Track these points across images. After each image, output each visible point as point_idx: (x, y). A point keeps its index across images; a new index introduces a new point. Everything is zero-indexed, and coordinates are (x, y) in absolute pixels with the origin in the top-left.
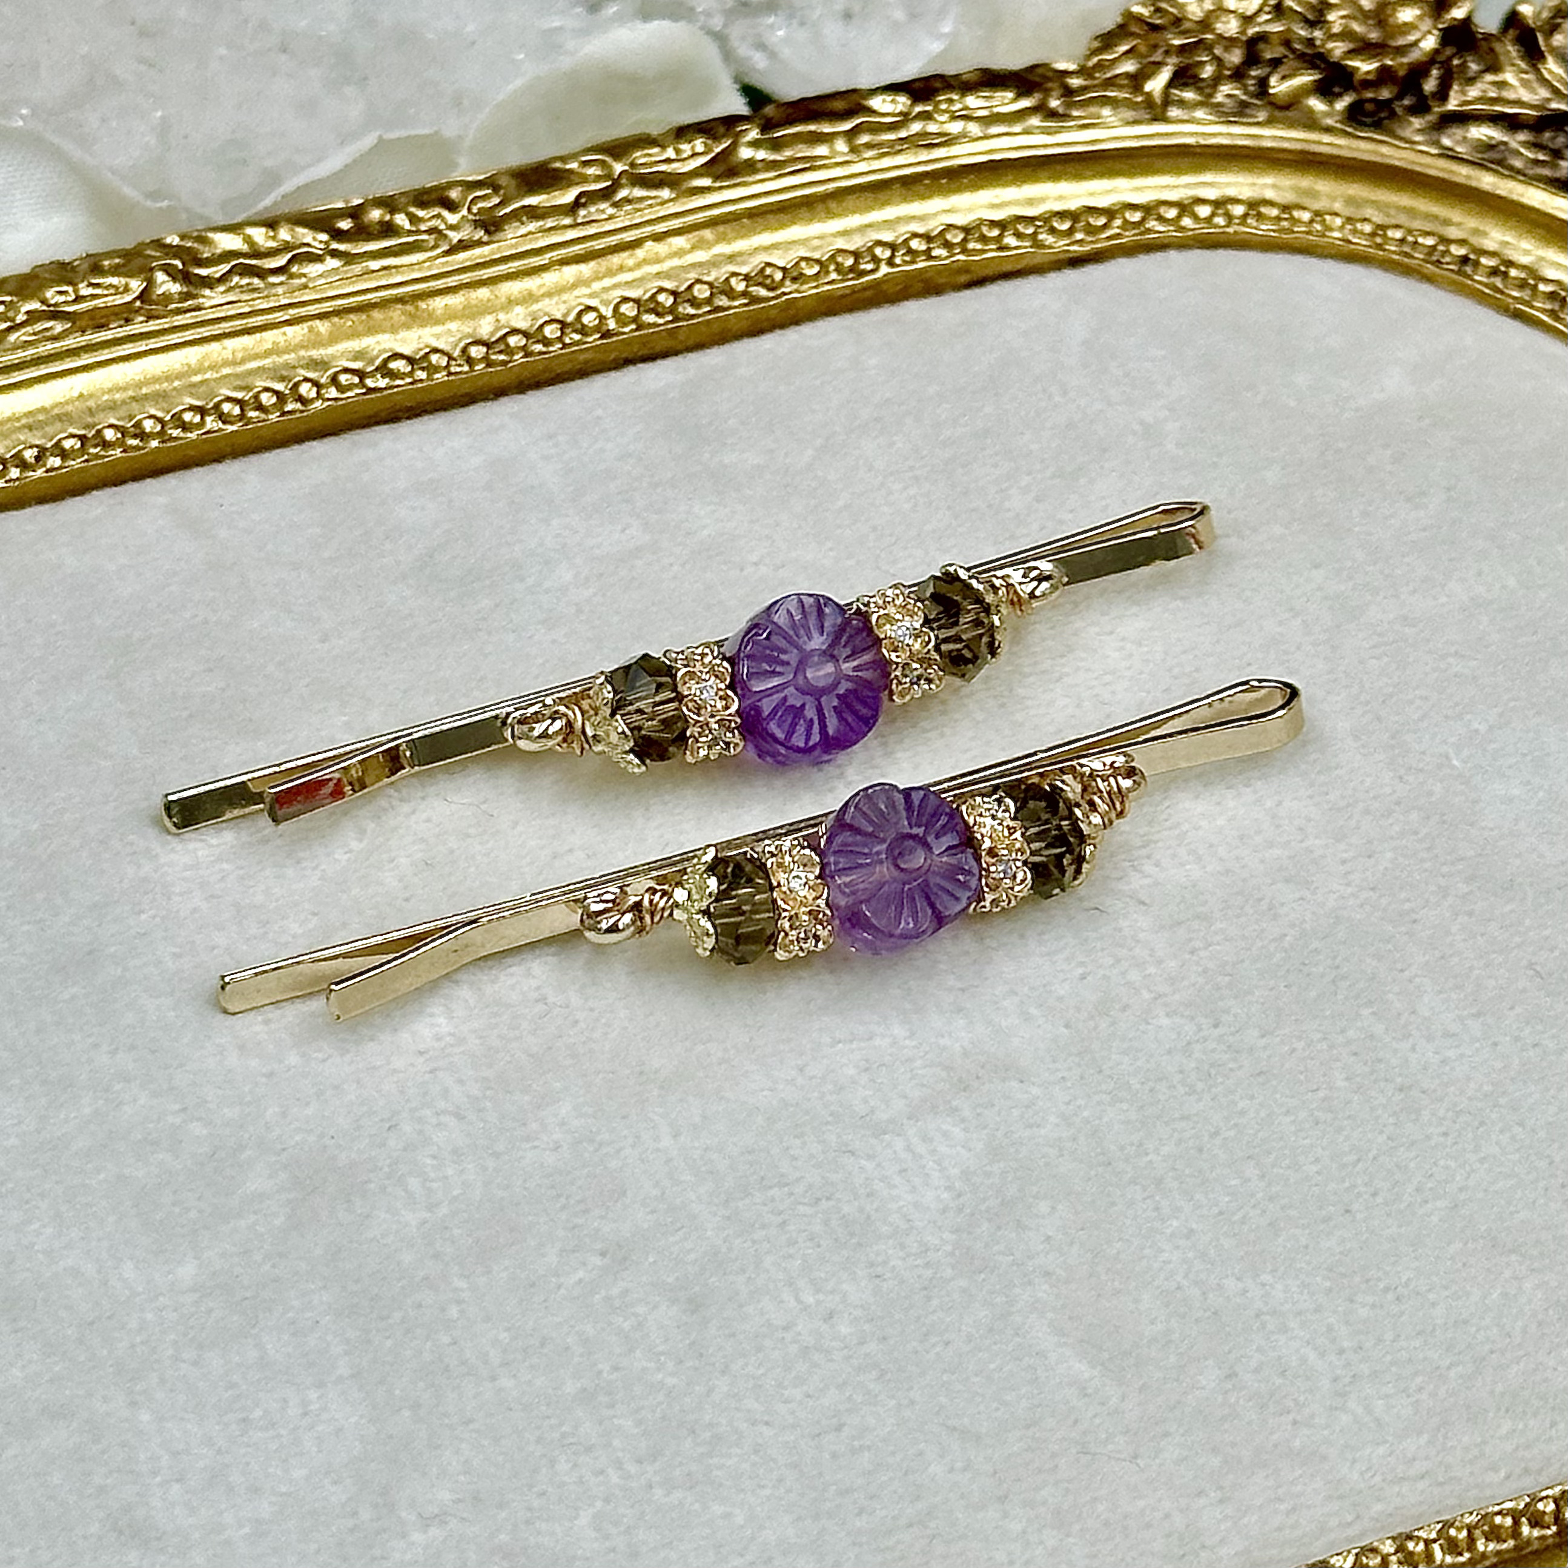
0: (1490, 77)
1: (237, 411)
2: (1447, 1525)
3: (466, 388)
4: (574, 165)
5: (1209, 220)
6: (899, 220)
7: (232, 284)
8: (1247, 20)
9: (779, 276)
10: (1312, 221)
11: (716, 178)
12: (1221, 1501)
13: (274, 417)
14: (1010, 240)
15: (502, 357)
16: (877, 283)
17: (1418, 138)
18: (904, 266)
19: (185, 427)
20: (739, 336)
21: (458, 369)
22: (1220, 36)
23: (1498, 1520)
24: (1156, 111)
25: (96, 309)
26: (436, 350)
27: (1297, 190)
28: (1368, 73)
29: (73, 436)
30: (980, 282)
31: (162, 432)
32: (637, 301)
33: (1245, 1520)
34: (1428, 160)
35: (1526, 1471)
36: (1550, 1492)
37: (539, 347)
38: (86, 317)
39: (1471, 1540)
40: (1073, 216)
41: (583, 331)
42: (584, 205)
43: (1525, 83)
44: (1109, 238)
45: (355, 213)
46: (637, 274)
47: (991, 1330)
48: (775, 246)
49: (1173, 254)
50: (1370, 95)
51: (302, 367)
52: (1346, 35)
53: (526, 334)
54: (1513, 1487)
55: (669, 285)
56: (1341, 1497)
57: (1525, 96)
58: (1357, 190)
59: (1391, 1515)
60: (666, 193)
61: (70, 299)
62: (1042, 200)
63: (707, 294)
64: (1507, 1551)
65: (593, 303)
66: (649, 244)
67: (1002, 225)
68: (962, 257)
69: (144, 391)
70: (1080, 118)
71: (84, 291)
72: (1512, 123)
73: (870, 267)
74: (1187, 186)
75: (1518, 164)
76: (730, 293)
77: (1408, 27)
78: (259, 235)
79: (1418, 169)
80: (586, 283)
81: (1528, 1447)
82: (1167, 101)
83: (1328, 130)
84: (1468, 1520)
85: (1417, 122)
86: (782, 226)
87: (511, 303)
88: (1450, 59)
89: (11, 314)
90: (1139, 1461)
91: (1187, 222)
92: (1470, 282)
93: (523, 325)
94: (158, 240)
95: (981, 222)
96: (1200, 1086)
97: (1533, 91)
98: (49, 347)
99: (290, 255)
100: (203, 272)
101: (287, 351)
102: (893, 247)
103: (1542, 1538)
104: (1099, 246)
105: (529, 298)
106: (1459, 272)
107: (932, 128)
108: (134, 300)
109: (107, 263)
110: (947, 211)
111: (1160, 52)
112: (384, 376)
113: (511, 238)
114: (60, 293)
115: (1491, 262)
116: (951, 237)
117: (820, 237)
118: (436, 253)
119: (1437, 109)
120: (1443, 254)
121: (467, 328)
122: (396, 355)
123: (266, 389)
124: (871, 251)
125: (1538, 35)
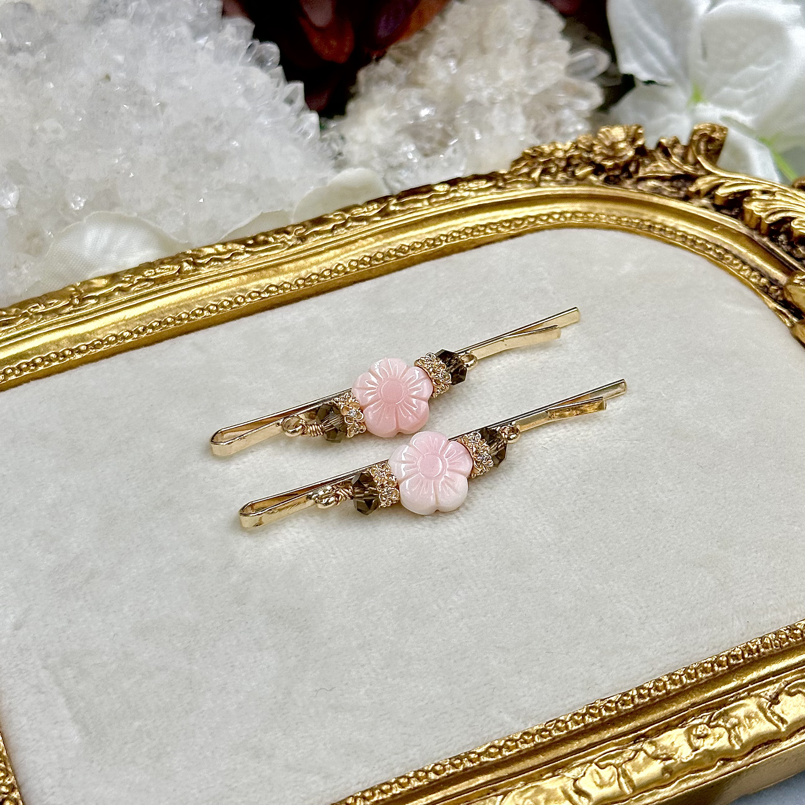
0: (653, 165)
1: (215, 308)
2: (687, 669)
3: (297, 296)
4: (332, 216)
5: (558, 219)
6: (448, 227)
7: (211, 265)
8: (566, 152)
9: (407, 248)
10: (594, 217)
11: (382, 217)
12: (601, 667)
13: (229, 310)
14: (488, 231)
15: (310, 283)
16: (443, 248)
17: (630, 187)
18: (451, 242)
19: (196, 315)
20: (394, 271)
21: (295, 289)
22: (557, 158)
23: (706, 665)
24: (536, 184)
25: (162, 277)
26: (285, 283)
27: (588, 207)
28: (610, 166)
29: (156, 321)
31: (188, 319)
32: (357, 261)
33: (610, 674)
34: (633, 194)
35: (714, 647)
36: (724, 653)
37: (323, 279)
38: (159, 280)
39: (696, 673)
40: (510, 221)
41: (338, 272)
42: (336, 229)
43: (666, 166)
44: (524, 228)
45: (254, 238)
46: (356, 252)
47: (510, 610)
48: (405, 239)
49: (547, 232)
50: (611, 173)
51: (238, 291)
52: (601, 154)
53: (318, 275)
54: (709, 654)
55: (368, 254)
56: (647, 662)
57: (666, 169)
58: (610, 206)
59: (665, 667)
60: (365, 223)
61: (153, 274)
62: (499, 216)
63: (382, 256)
64: (710, 676)
65: (341, 262)
66: (360, 241)
67: (485, 226)
68: (472, 238)
69: (181, 304)
70: (509, 188)
71: (158, 271)
72: (662, 179)
73: (439, 243)
74: (550, 208)
75: (666, 193)
76: (390, 256)
77: (623, 149)
78: (220, 248)
79: (631, 197)
80: (338, 256)
81: (714, 638)
82: (540, 180)
83: (598, 186)
84: (694, 666)
85: (629, 182)
86: (407, 231)
87: (312, 264)
88: (638, 159)
89: (132, 281)
90: (570, 654)
91: (551, 220)
92: (652, 234)
93: (316, 272)
94: (184, 253)
95: (478, 225)
96: (580, 516)
97: (669, 168)
98: (146, 291)
99: (231, 254)
100: (200, 261)
101: (232, 286)
102: (447, 236)
103: (723, 671)
104: (520, 231)
105: (318, 263)
106: (649, 231)
107: (458, 195)
108: (176, 273)
109: (165, 261)
110: (465, 223)
111: (536, 164)
112: (267, 293)
113: (311, 242)
114: (149, 272)
115: (659, 226)
116: (467, 231)
117: (421, 234)
118: (283, 250)
119: (636, 177)
120: (642, 225)
121: (296, 274)
122: (271, 285)
123: (225, 300)
124: (439, 238)
125: (669, 150)
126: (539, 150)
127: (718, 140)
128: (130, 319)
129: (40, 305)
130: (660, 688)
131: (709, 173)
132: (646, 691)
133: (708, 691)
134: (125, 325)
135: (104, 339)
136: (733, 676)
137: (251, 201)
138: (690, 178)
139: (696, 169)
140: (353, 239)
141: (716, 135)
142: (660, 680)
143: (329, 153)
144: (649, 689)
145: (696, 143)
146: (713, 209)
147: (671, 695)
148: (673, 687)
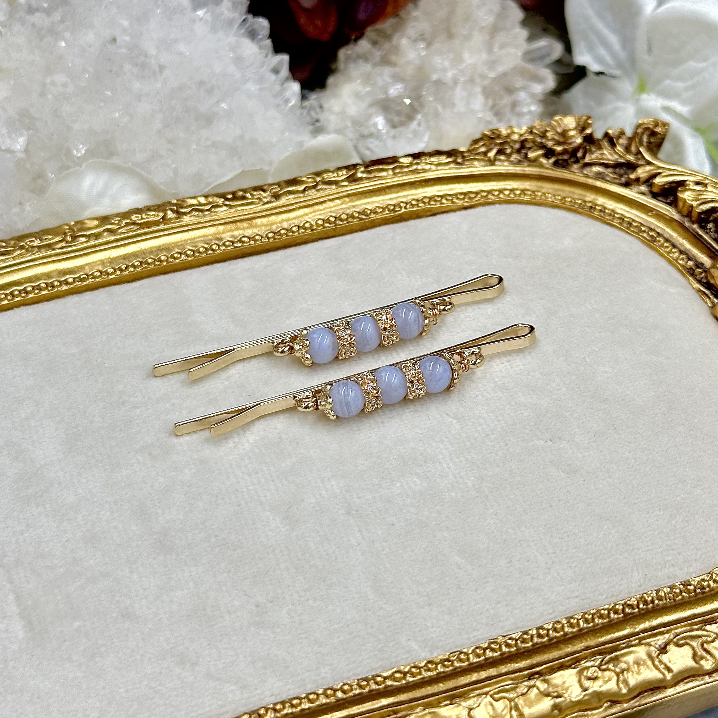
0: (599, 152)
1: (192, 253)
2: (586, 613)
3: (267, 247)
4: (304, 179)
5: (508, 195)
6: (408, 195)
7: (193, 214)
8: (521, 135)
9: (369, 212)
10: (541, 196)
11: (350, 182)
12: (506, 605)
13: (204, 255)
14: (444, 201)
15: (279, 237)
16: (401, 214)
17: (576, 171)
18: (409, 209)
20: (356, 231)
21: (265, 241)
22: (513, 140)
23: (602, 612)
24: (492, 162)
25: (148, 222)
26: (257, 235)
27: (537, 186)
28: (560, 150)
29: (138, 261)
30: (434, 215)
31: (167, 261)
32: (323, 220)
33: (514, 612)
34: (578, 178)
35: (613, 596)
36: (621, 602)
37: (291, 234)
38: (145, 225)
39: (593, 619)
40: (465, 194)
41: (305, 229)
42: (308, 190)
43: (611, 154)
44: (477, 201)
45: (233, 193)
46: (323, 211)
48: (368, 203)
49: (497, 206)
50: (560, 158)
51: (214, 240)
52: (553, 139)
53: (287, 230)
54: (607, 601)
55: (334, 215)
56: (549, 604)
57: (610, 157)
58: (557, 186)
59: (565, 610)
60: (334, 187)
61: (139, 219)
63: (346, 217)
64: (605, 623)
65: (309, 220)
66: (328, 202)
67: (442, 197)
68: (429, 206)
69: (162, 248)
70: (467, 164)
71: (144, 216)
72: (606, 166)
73: (399, 209)
74: (502, 185)
75: (608, 179)
76: (353, 217)
77: (573, 136)
78: (202, 200)
79: (576, 180)
80: (307, 214)
81: (613, 587)
82: (495, 160)
83: (547, 168)
84: (592, 612)
85: (575, 166)
86: (371, 197)
88: (586, 146)
89: (120, 223)
90: (478, 591)
91: (502, 196)
92: (592, 214)
93: (286, 227)
94: (170, 202)
95: (435, 196)
97: (613, 156)
98: (131, 234)
99: (211, 206)
100: (183, 210)
101: (209, 235)
102: (406, 203)
103: (618, 618)
104: (473, 203)
105: (289, 219)
106: (590, 211)
107: (420, 167)
108: (160, 219)
109: (152, 208)
110: (424, 192)
111: (493, 145)
112: (240, 243)
113: (283, 201)
114: (136, 217)
115: (600, 208)
116: (425, 200)
117: (383, 200)
118: (258, 205)
119: (582, 162)
120: (584, 206)
121: (267, 228)
122: (244, 236)
123: (202, 247)
124: (399, 204)
125: (614, 139)
126: (497, 132)
127: (660, 134)
128: (115, 258)
129: (36, 240)
130: (558, 630)
131: (649, 163)
132: (545, 632)
133: (602, 636)
134: (110, 263)
135: (90, 273)
136: (627, 624)
137: (235, 158)
138: (632, 167)
139: (638, 159)
140: (322, 200)
141: (658, 130)
142: (558, 622)
143: (308, 119)
144: (548, 630)
145: (640, 135)
146: (650, 195)
147: (568, 636)
148: (570, 630)
